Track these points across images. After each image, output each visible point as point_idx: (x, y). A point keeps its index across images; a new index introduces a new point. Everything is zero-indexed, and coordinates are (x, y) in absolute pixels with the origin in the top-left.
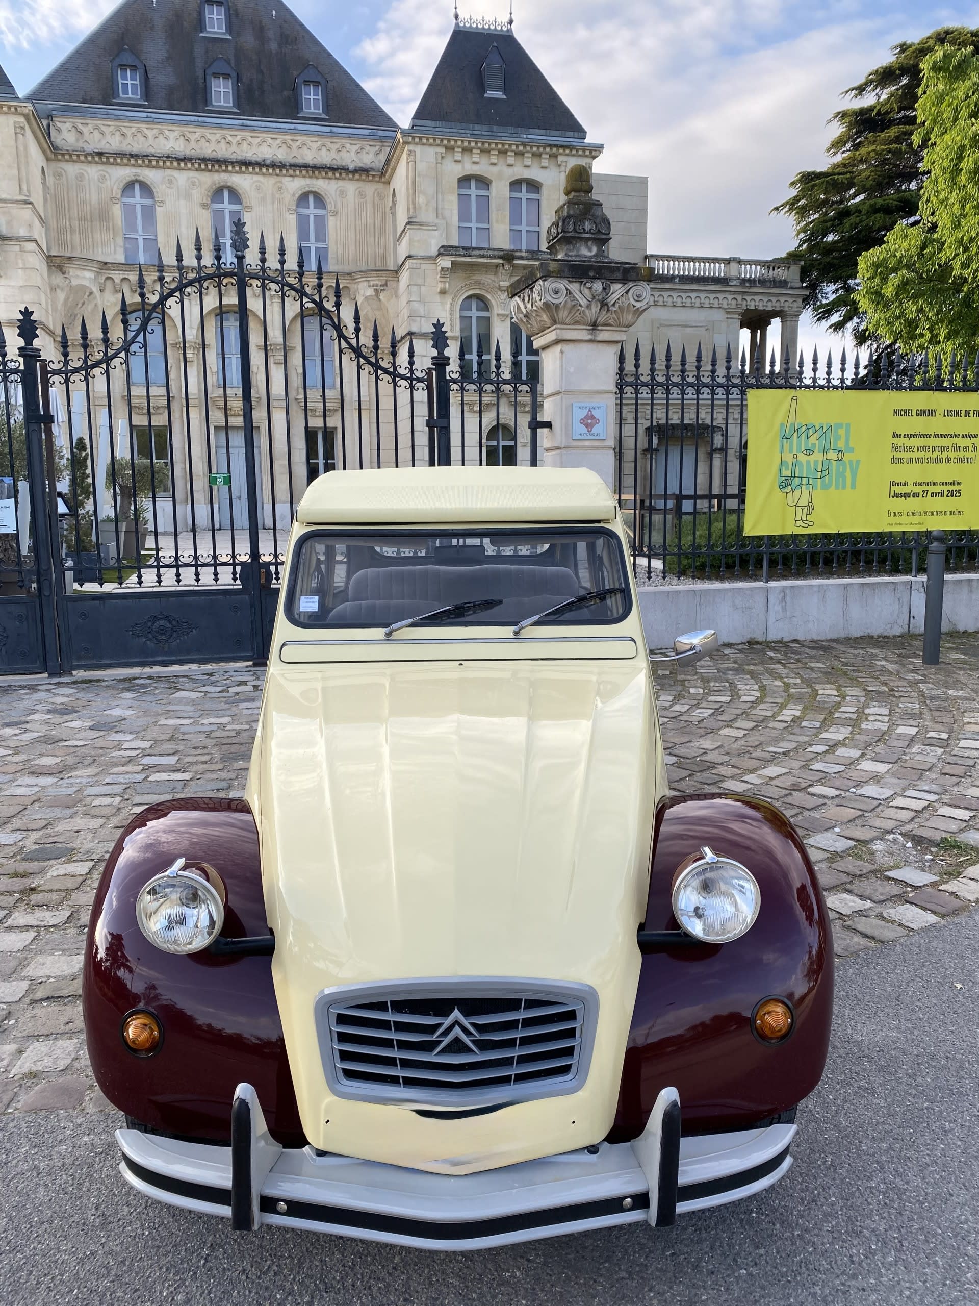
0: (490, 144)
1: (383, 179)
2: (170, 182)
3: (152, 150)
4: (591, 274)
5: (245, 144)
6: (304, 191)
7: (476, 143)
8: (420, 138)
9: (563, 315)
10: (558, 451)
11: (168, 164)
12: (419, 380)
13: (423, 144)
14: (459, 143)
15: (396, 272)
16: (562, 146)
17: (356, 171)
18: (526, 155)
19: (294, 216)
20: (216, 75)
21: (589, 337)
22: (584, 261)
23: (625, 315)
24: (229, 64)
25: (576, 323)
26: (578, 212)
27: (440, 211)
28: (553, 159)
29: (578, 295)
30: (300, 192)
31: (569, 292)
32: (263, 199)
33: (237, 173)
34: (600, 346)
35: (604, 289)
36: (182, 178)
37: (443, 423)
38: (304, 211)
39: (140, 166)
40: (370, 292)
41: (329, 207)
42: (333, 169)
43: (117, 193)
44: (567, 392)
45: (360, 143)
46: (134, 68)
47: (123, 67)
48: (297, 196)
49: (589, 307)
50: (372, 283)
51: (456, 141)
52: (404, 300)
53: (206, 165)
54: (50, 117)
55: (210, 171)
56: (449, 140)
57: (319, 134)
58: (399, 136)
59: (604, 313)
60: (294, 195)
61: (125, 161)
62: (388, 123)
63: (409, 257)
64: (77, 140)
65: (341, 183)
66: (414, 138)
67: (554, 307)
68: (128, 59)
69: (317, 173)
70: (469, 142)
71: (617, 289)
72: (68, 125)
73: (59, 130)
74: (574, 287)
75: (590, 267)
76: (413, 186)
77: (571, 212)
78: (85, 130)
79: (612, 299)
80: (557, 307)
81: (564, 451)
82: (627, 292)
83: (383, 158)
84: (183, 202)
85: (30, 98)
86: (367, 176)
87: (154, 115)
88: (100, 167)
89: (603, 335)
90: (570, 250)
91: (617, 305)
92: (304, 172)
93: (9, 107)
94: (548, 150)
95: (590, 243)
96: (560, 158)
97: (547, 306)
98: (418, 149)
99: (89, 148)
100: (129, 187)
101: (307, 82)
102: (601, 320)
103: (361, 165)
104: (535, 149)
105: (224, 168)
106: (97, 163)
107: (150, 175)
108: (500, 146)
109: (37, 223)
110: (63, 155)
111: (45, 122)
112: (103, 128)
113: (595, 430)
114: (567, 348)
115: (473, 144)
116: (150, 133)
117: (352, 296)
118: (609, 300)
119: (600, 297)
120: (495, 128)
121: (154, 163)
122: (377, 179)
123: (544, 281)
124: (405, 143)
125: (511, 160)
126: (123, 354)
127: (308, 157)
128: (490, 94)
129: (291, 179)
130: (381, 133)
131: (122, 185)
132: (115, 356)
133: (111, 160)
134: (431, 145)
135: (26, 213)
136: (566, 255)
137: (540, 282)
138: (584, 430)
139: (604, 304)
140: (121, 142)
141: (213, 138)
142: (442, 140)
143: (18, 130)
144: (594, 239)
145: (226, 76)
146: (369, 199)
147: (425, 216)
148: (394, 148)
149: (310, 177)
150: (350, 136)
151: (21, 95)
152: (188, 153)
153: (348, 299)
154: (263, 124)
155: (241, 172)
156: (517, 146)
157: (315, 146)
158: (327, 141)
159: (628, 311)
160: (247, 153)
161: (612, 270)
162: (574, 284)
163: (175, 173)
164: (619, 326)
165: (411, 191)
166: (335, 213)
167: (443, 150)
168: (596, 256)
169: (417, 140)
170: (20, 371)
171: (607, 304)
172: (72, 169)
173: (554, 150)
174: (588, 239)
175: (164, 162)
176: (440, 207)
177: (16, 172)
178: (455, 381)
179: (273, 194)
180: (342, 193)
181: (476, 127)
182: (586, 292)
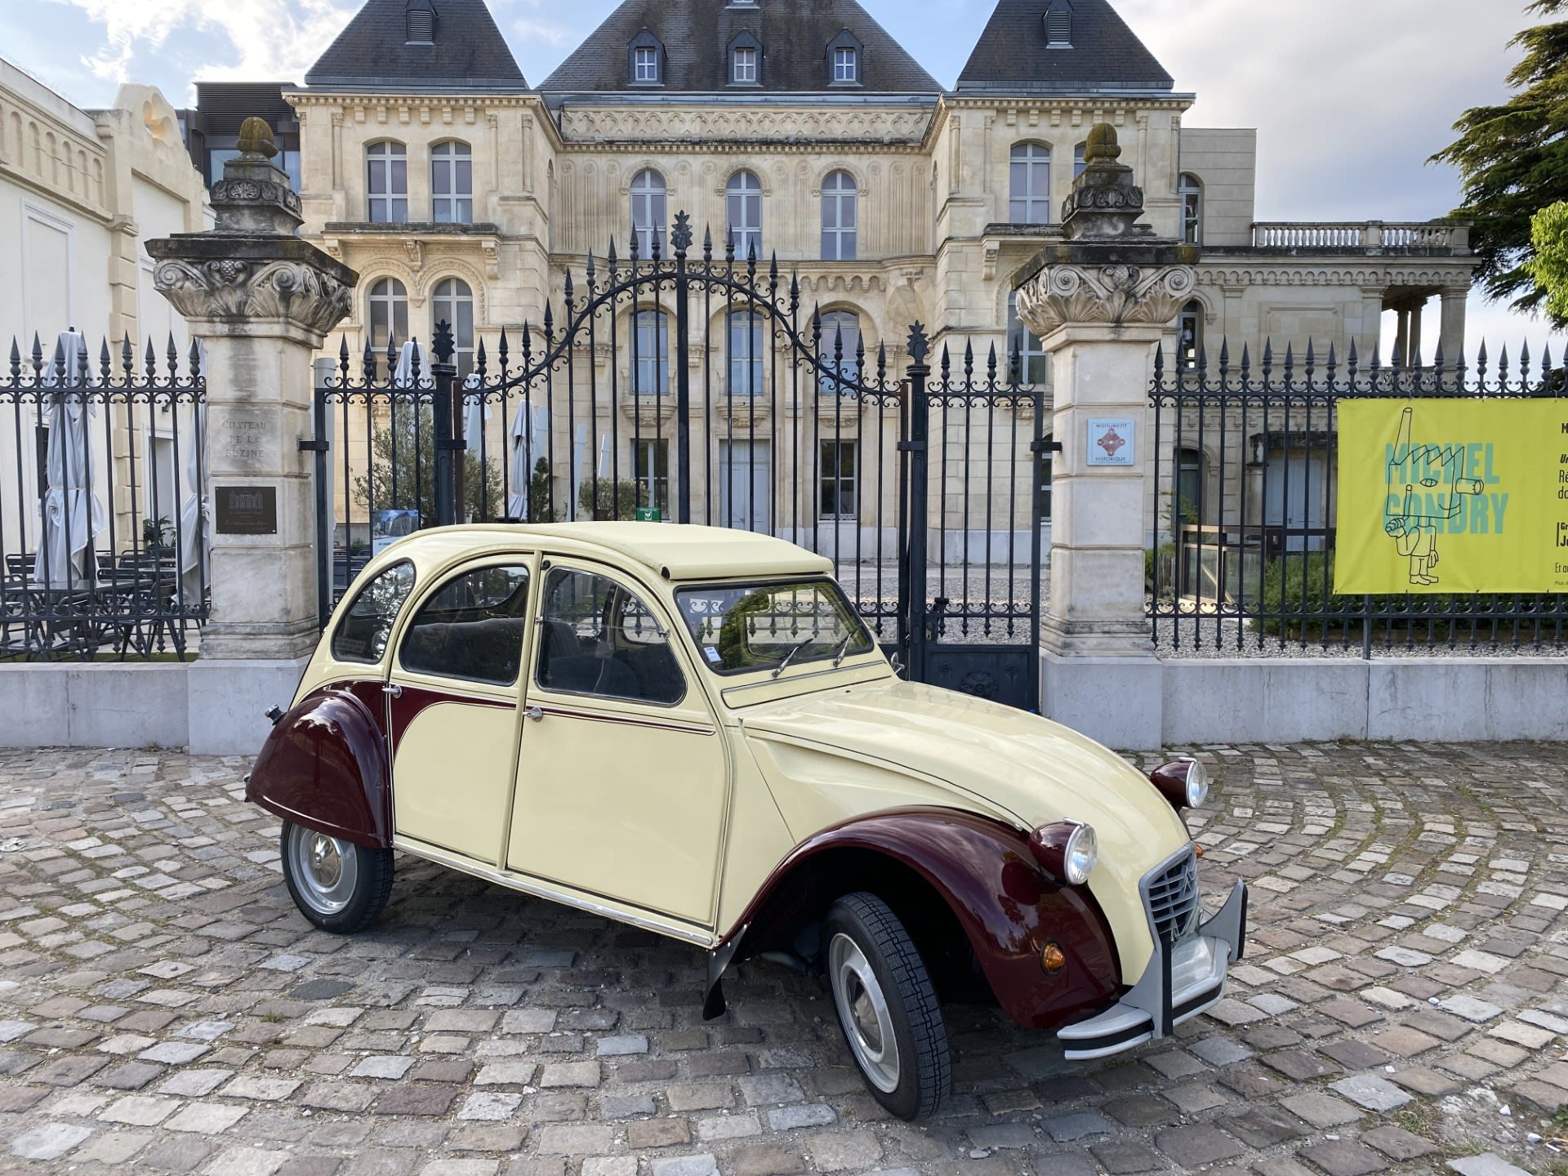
0: (1051, 102)
1: (924, 151)
2: (684, 168)
3: (666, 135)
4: (1113, 258)
5: (767, 121)
6: (831, 169)
7: (1034, 102)
8: (967, 102)
9: (1075, 310)
10: (1070, 480)
11: (682, 148)
12: (890, 394)
13: (970, 108)
14: (1013, 104)
15: (935, 257)
16: (1141, 99)
17: (891, 143)
18: (1096, 112)
19: (819, 199)
20: (740, 49)
21: (1112, 336)
22: (1105, 243)
23: (1159, 309)
24: (755, 37)
25: (1093, 319)
26: (1100, 181)
27: (988, 185)
28: (1130, 115)
29: (1095, 285)
30: (826, 172)
31: (1083, 282)
32: (785, 181)
33: (757, 153)
34: (1126, 347)
35: (1130, 276)
36: (697, 162)
37: (919, 445)
38: (830, 192)
39: (653, 153)
40: (903, 282)
41: (859, 185)
42: (865, 143)
43: (626, 183)
44: (1079, 406)
45: (897, 112)
46: (651, 49)
47: (640, 49)
48: (823, 175)
49: (1109, 299)
50: (904, 271)
51: (1009, 102)
52: (941, 289)
53: (723, 148)
54: (561, 107)
55: (728, 153)
56: (1001, 102)
57: (850, 105)
58: (941, 100)
59: (1131, 306)
60: (819, 174)
61: (637, 149)
62: (933, 87)
63: (949, 239)
64: (588, 130)
65: (874, 158)
66: (958, 102)
67: (1063, 301)
68: (646, 40)
69: (846, 148)
70: (1026, 102)
71: (1149, 276)
72: (580, 115)
73: (570, 121)
74: (1090, 275)
75: (1112, 250)
76: (957, 158)
77: (1091, 183)
78: (597, 118)
79: (1141, 288)
80: (1067, 300)
81: (1076, 480)
82: (1162, 279)
83: (923, 126)
84: (696, 189)
85: (539, 90)
86: (905, 149)
87: (669, 98)
88: (611, 156)
89: (1128, 335)
90: (1088, 229)
91: (1148, 296)
92: (832, 149)
93: (518, 100)
94: (1124, 104)
95: (1115, 219)
96: (1139, 114)
97: (1053, 300)
98: (964, 115)
99: (599, 137)
100: (639, 176)
101: (840, 49)
102: (1127, 314)
103: (898, 136)
104: (1107, 105)
105: (742, 149)
106: (607, 152)
107: (662, 162)
108: (1063, 104)
109: (539, 219)
110: (572, 146)
111: (555, 114)
112: (616, 115)
113: (1119, 453)
114: (1081, 350)
115: (1030, 104)
116: (663, 117)
117: (882, 288)
118: (1137, 289)
119: (1126, 287)
120: (1058, 84)
121: (667, 149)
122: (916, 151)
123: (1050, 269)
124: (948, 108)
125: (1076, 120)
126: (545, 371)
127: (838, 130)
128: (1054, 45)
129: (816, 156)
130: (922, 99)
131: (632, 175)
132: (537, 372)
133: (622, 148)
134: (979, 108)
135: (528, 210)
136: (1083, 235)
137: (1046, 270)
138: (1104, 453)
139: (1130, 295)
140: (633, 129)
141: (732, 117)
142: (992, 102)
143: (526, 124)
144: (1120, 214)
145: (750, 49)
146: (906, 174)
147: (972, 190)
148: (936, 115)
149: (839, 153)
150: (886, 105)
151: (532, 88)
152: (705, 135)
153: (876, 291)
154: (788, 98)
155: (761, 153)
156: (1085, 103)
157: (845, 118)
158: (860, 112)
159: (1164, 304)
160: (770, 131)
161: (1141, 252)
162: (1091, 271)
163: (690, 159)
164: (1152, 321)
165: (953, 163)
166: (866, 193)
167: (993, 113)
168: (1123, 234)
169: (962, 104)
170: (432, 391)
171: (1134, 296)
172: (580, 161)
173: (1132, 104)
174: (1113, 214)
175: (678, 147)
176: (988, 179)
177: (520, 166)
178: (935, 395)
179: (796, 176)
180: (875, 169)
181: (1035, 84)
182: (1107, 280)
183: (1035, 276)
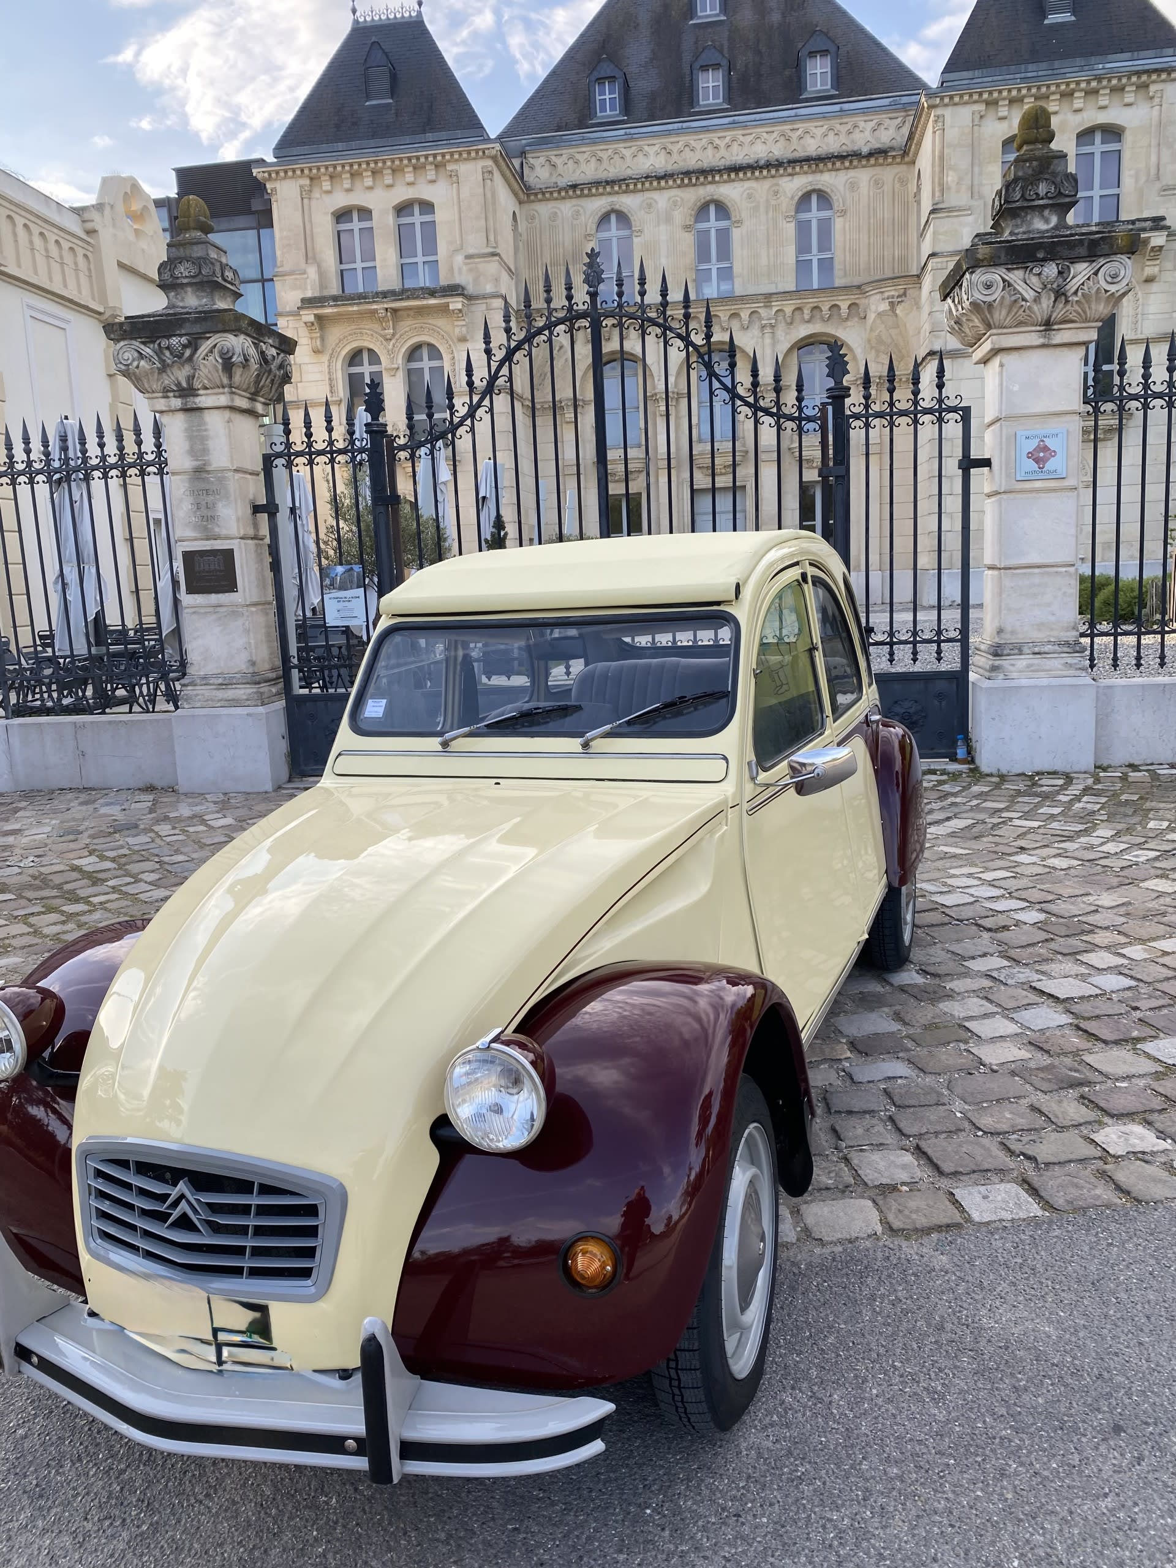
0: (1048, 86)
1: (907, 159)
2: (650, 206)
3: (629, 172)
4: (1040, 255)
5: (735, 146)
6: (805, 190)
7: (1029, 89)
8: (951, 97)
9: (999, 315)
10: (999, 496)
11: (647, 185)
12: (809, 419)
13: (956, 104)
14: (1005, 93)
15: (918, 276)
16: (1155, 71)
17: (870, 155)
18: (1102, 92)
19: (793, 224)
20: (705, 68)
21: (1041, 341)
22: (1032, 239)
23: (1093, 306)
24: (721, 52)
25: (1021, 324)
26: (1030, 172)
27: (976, 189)
28: (1142, 91)
29: (1021, 287)
30: (800, 194)
31: (1007, 284)
32: (756, 209)
33: (725, 182)
34: (1058, 351)
35: (1060, 273)
36: (662, 199)
37: (841, 470)
38: (804, 216)
39: (617, 193)
40: (884, 306)
41: (835, 206)
42: (841, 157)
43: (592, 227)
44: (1008, 418)
45: (876, 118)
46: (612, 79)
47: (600, 80)
48: (797, 198)
49: (1037, 300)
50: (886, 295)
51: (1000, 92)
52: (926, 309)
53: (690, 179)
54: (523, 154)
55: (695, 185)
56: (990, 93)
57: (824, 116)
58: (923, 99)
59: (1061, 306)
60: (792, 198)
61: (601, 190)
62: (911, 82)
63: (933, 255)
64: (551, 174)
65: (852, 173)
66: (942, 98)
67: (985, 307)
68: (607, 69)
69: (821, 165)
70: (1019, 90)
71: (1081, 271)
72: (542, 160)
73: (532, 168)
74: (1016, 276)
75: (1040, 246)
76: (941, 162)
77: (1020, 174)
78: (559, 161)
79: (1072, 286)
80: (990, 305)
81: (1004, 496)
82: (1096, 273)
83: (905, 131)
84: (663, 227)
85: (500, 138)
86: (886, 158)
87: (633, 131)
88: (574, 201)
89: (1059, 338)
90: (1017, 226)
91: (1080, 294)
92: (806, 168)
93: (477, 151)
94: (1134, 79)
95: (1046, 212)
96: (1153, 88)
97: (976, 306)
98: (948, 112)
99: (563, 182)
100: (604, 219)
101: (812, 54)
102: (1057, 315)
103: (878, 146)
104: (1114, 82)
105: (710, 178)
106: (571, 198)
107: (628, 202)
108: (1063, 87)
109: (505, 276)
110: (536, 194)
111: (516, 162)
112: (578, 156)
113: (1050, 465)
114: (1008, 359)
115: (1024, 92)
116: (627, 153)
117: (862, 315)
118: (1067, 287)
119: (1055, 286)
120: (1057, 64)
121: (632, 187)
122: (898, 160)
123: (972, 273)
124: (931, 107)
125: (1078, 103)
126: (468, 422)
127: (812, 147)
128: (1053, 19)
129: (790, 178)
130: (905, 100)
131: (597, 218)
132: (461, 424)
133: (586, 192)
134: (966, 103)
135: (492, 267)
136: (1011, 234)
137: (967, 275)
138: (1034, 466)
139: (1060, 294)
140: (596, 170)
141: (698, 145)
142: (981, 94)
143: (486, 175)
144: (1052, 206)
145: (716, 66)
146: (887, 188)
147: (954, 199)
148: (918, 117)
149: (814, 172)
150: (864, 111)
151: (493, 136)
152: (670, 168)
153: (856, 319)
154: (757, 117)
155: (731, 181)
156: (1088, 82)
157: (819, 132)
158: (835, 123)
159: (1098, 299)
160: (738, 155)
161: (1071, 245)
162: (1016, 272)
163: (656, 195)
164: (1086, 321)
165: (937, 169)
166: (843, 213)
167: (981, 107)
168: (1056, 228)
169: (947, 100)
170: (367, 450)
171: (1064, 294)
172: (544, 209)
173: (1144, 78)
174: (1044, 207)
175: (643, 184)
176: (976, 182)
177: (483, 222)
178: (857, 416)
179: (767, 201)
180: (853, 186)
181: (1031, 67)
182: (1034, 280)
183: (958, 283)
